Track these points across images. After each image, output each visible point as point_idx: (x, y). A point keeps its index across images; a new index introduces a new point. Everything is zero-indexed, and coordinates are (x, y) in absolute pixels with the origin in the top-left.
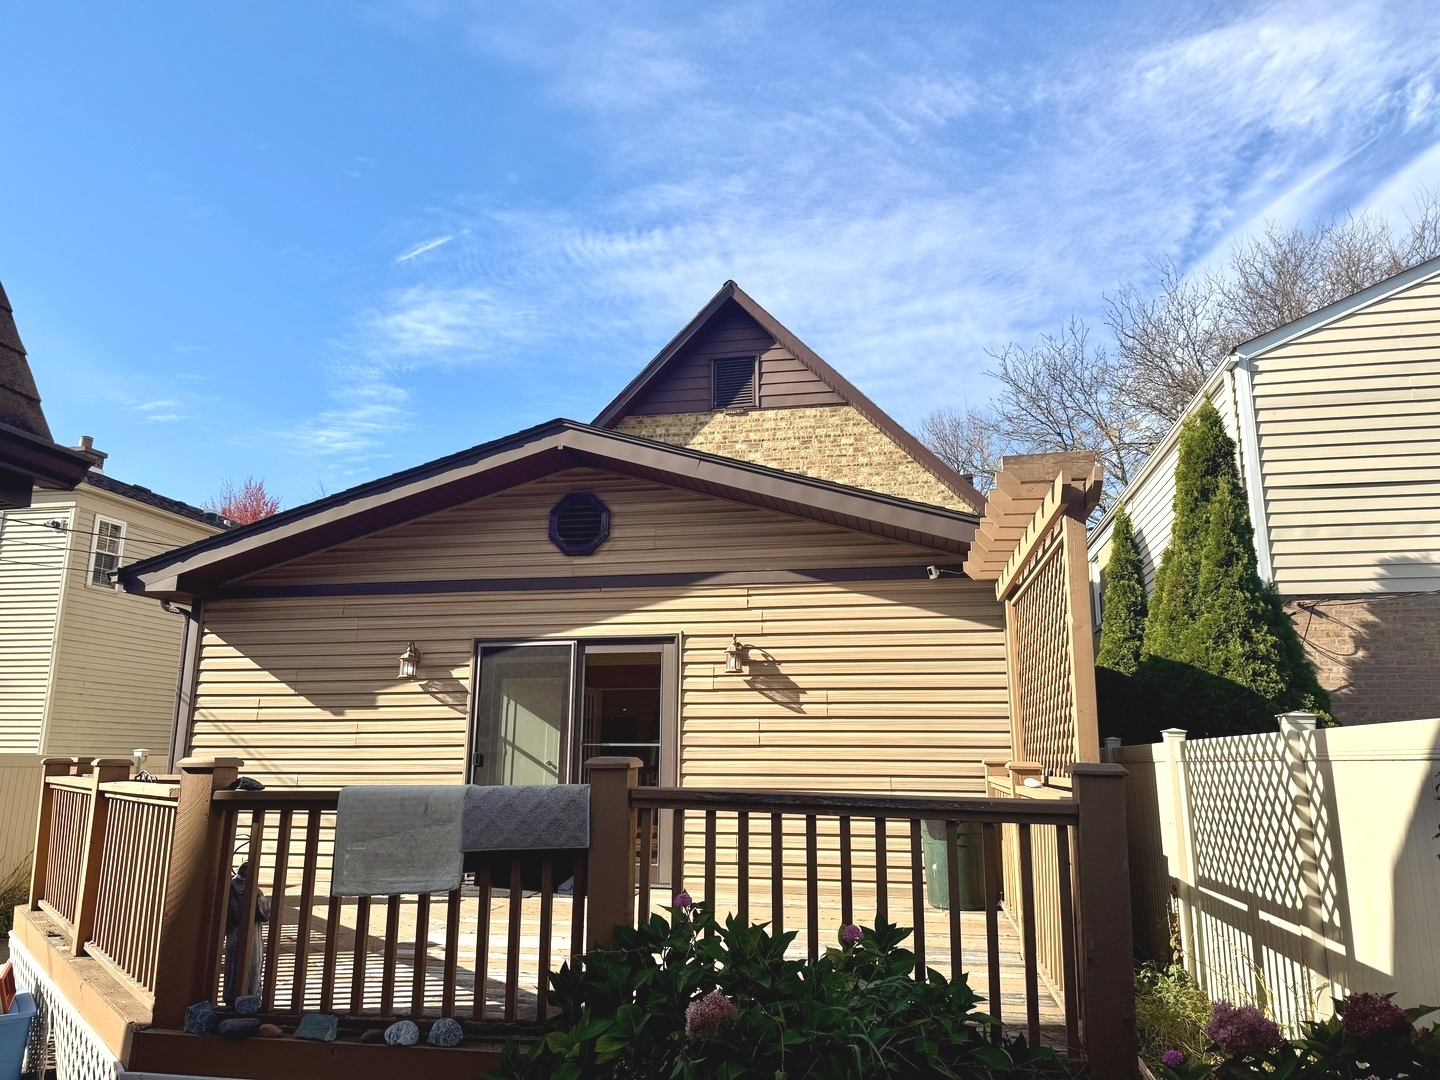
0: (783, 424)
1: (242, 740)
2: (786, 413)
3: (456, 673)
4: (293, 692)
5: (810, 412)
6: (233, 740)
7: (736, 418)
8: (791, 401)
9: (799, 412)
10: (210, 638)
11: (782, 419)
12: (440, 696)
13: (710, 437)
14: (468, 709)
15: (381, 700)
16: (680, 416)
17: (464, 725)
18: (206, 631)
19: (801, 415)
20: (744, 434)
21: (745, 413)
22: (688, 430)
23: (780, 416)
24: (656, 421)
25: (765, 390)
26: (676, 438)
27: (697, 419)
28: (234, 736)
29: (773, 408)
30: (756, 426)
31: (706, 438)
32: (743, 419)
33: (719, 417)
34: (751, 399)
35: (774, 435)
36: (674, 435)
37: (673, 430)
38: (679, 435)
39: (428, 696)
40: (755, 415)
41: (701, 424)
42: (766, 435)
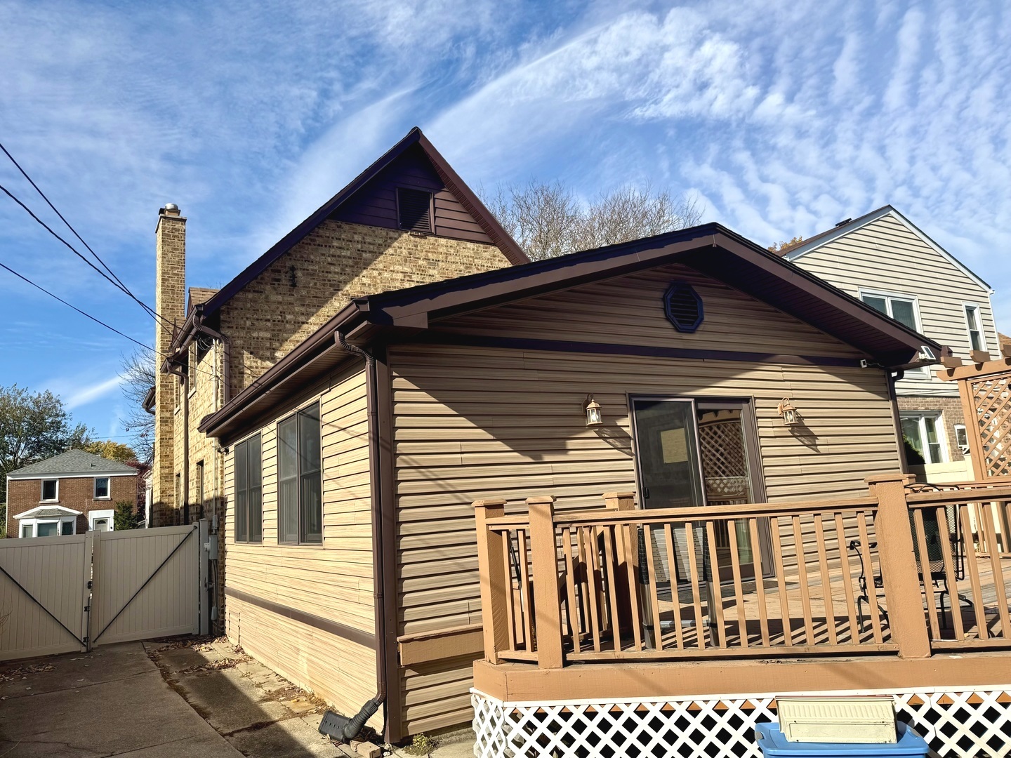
0: (452, 251)
1: (449, 485)
2: (454, 242)
3: (620, 423)
4: (491, 437)
5: (470, 245)
6: (440, 486)
7: (417, 239)
8: (457, 233)
9: (463, 244)
10: (399, 382)
11: (451, 246)
12: (611, 440)
13: (398, 251)
14: (633, 451)
15: (571, 444)
16: (374, 228)
17: (632, 464)
18: (395, 374)
19: (464, 246)
20: (424, 253)
21: (424, 237)
22: (380, 242)
23: (449, 244)
24: (353, 229)
25: (440, 222)
26: (372, 247)
27: (387, 234)
28: (440, 482)
29: (445, 237)
30: (432, 248)
31: (396, 251)
32: (423, 241)
33: (405, 236)
34: (428, 225)
35: (446, 258)
36: (370, 243)
37: (368, 239)
38: (373, 244)
39: (601, 440)
40: (432, 239)
41: (391, 238)
42: (441, 257)
